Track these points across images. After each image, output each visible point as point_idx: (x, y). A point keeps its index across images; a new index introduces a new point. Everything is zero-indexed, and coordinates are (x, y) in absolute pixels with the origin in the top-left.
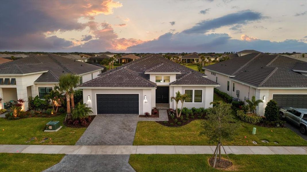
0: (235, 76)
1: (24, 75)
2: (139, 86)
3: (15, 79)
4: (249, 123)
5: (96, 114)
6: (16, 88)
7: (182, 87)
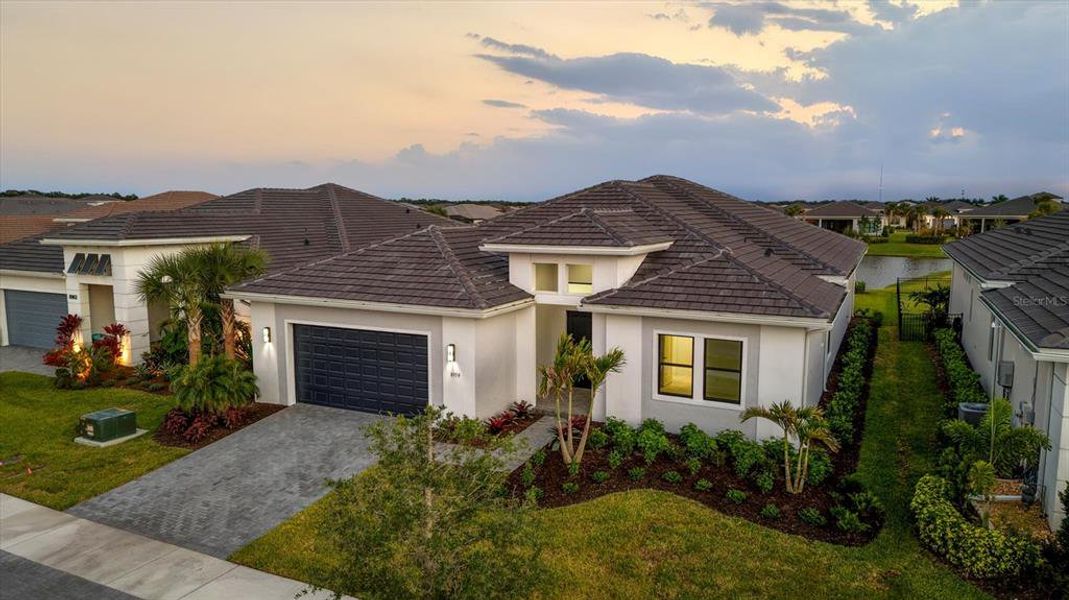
0: (1009, 284)
1: (122, 243)
2: (424, 300)
3: (109, 256)
4: (948, 562)
5: (291, 401)
6: (111, 287)
7: (644, 318)
